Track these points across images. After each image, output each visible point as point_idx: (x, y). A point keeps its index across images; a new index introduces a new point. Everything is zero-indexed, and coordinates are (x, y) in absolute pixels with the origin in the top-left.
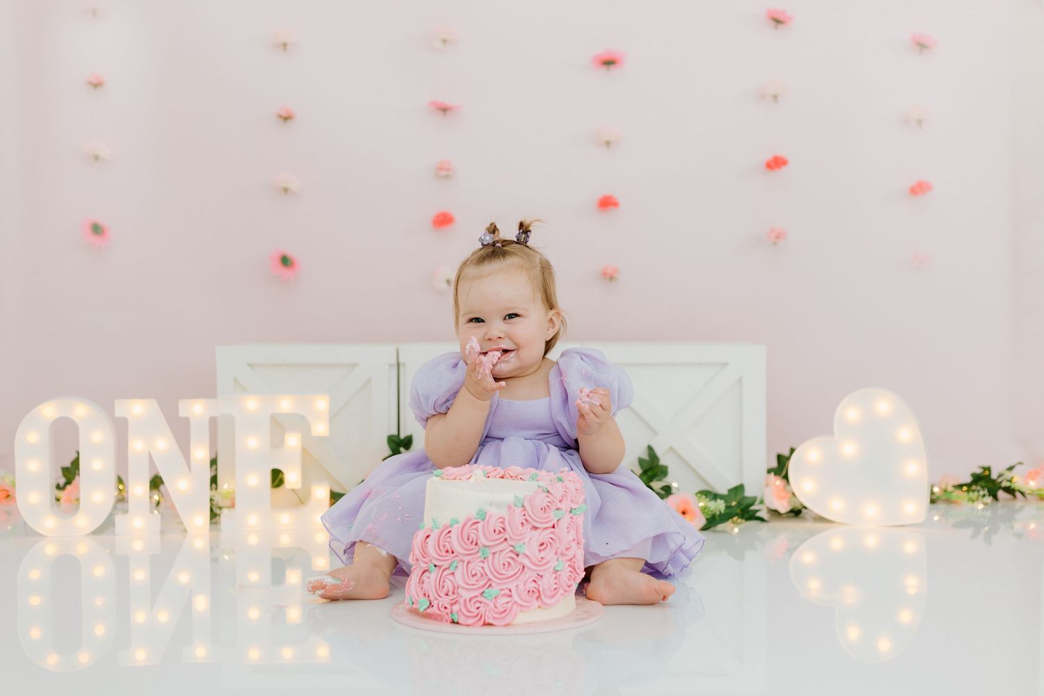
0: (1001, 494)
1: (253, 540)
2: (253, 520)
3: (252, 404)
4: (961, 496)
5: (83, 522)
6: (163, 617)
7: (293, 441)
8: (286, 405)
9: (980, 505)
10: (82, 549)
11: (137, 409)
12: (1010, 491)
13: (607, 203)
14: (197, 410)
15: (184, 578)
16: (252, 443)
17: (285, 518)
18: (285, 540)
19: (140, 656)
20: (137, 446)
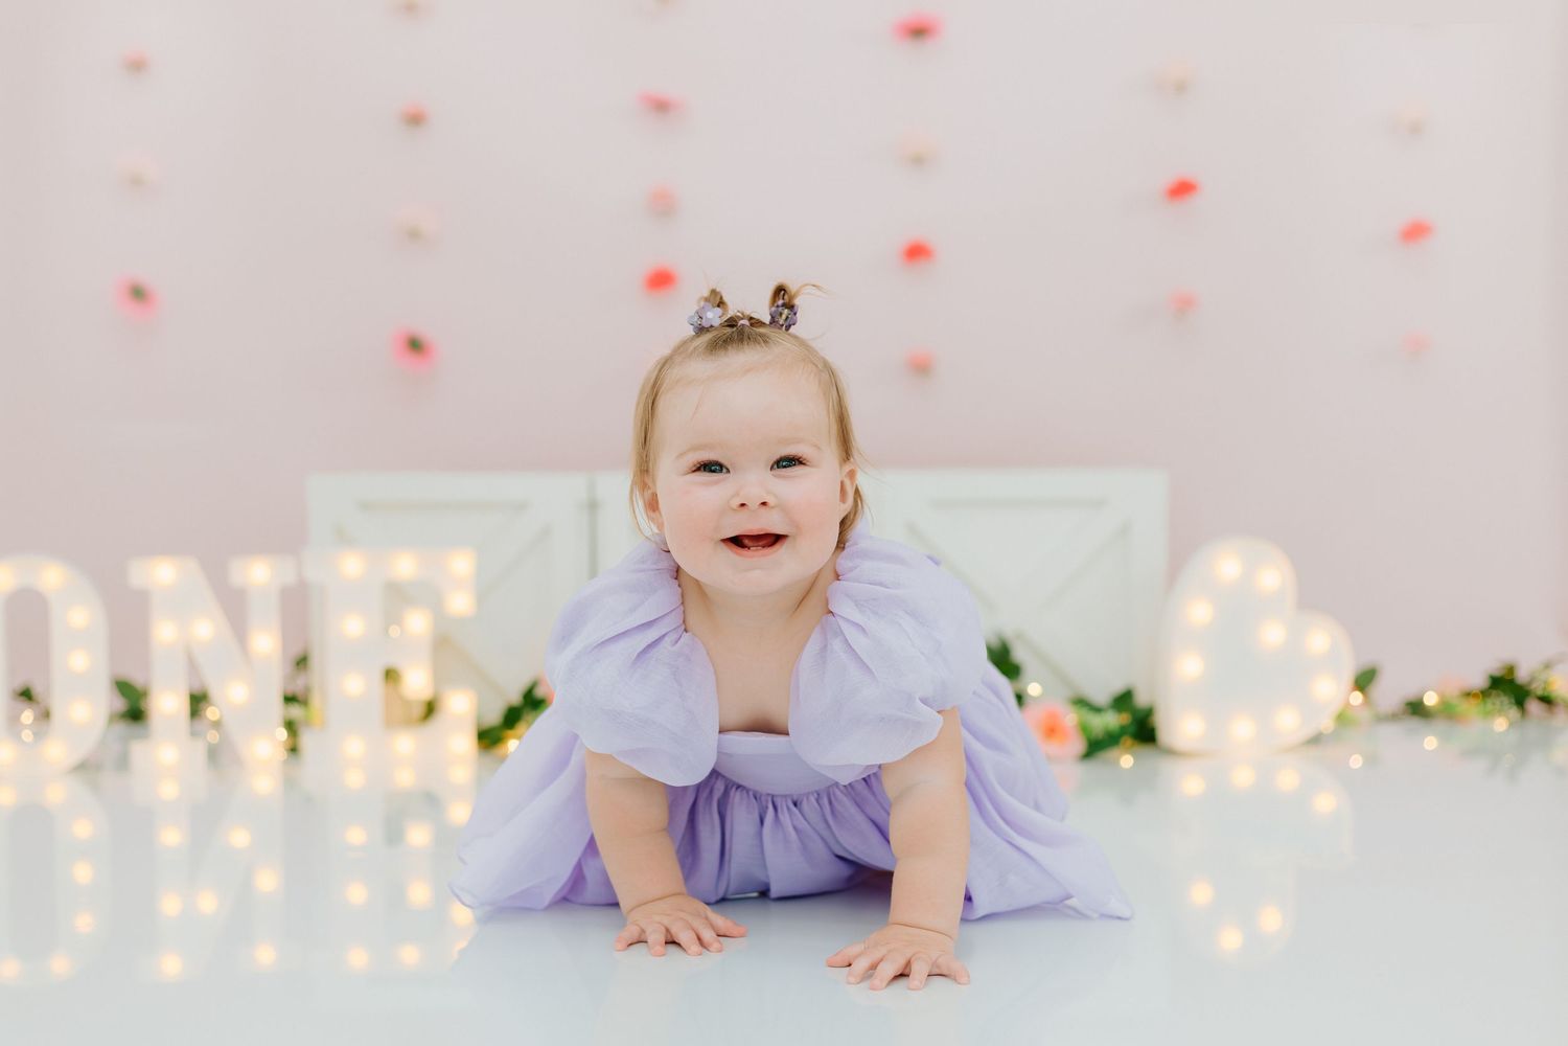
0: (1533, 706)
1: (355, 779)
2: (354, 747)
3: (352, 565)
4: (1471, 708)
5: (57, 751)
6: (208, 903)
7: (418, 623)
8: (405, 566)
9: (1501, 722)
10: (56, 794)
11: (162, 573)
12: (1547, 700)
13: (916, 252)
14: (259, 574)
15: (240, 838)
16: (353, 626)
17: (405, 743)
18: (405, 778)
19: (171, 965)
20: (165, 632)
